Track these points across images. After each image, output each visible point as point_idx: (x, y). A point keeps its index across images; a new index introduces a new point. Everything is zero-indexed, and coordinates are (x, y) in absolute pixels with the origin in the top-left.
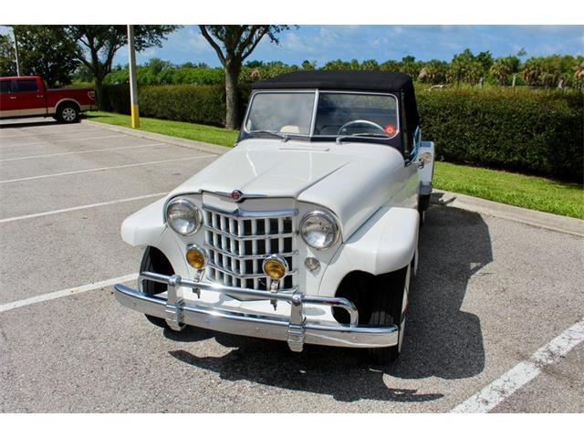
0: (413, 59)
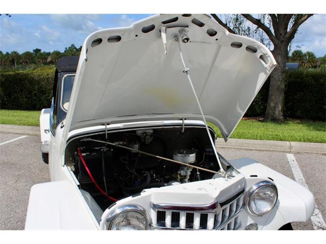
0: (40, 50)
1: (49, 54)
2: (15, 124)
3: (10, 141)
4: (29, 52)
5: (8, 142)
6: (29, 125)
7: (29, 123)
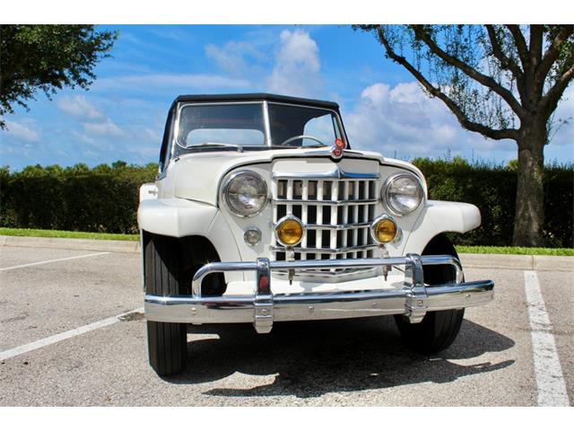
0: (124, 164)
4: (106, 165)
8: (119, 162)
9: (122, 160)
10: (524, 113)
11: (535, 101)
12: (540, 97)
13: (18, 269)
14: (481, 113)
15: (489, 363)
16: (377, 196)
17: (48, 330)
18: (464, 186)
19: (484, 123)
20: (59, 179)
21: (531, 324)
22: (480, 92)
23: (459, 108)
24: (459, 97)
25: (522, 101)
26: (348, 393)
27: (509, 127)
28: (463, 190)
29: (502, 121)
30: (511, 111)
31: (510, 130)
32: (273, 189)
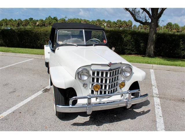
0: (32, 19)
1: (37, 21)
2: (28, 53)
3: (27, 61)
4: (27, 20)
5: (26, 61)
6: (34, 54)
7: (34, 53)
8: (31, 18)
9: (32, 18)
10: (152, 18)
11: (156, 15)
12: (157, 13)
13: (9, 67)
14: (140, 17)
15: (144, 111)
16: (119, 72)
17: (23, 97)
18: (134, 37)
19: (140, 20)
20: (15, 30)
21: (154, 94)
22: (140, 11)
23: (134, 15)
24: (134, 12)
25: (152, 14)
26: (109, 124)
27: (148, 21)
28: (133, 39)
29: (146, 19)
30: (149, 18)
31: (148, 22)
32: (91, 73)
